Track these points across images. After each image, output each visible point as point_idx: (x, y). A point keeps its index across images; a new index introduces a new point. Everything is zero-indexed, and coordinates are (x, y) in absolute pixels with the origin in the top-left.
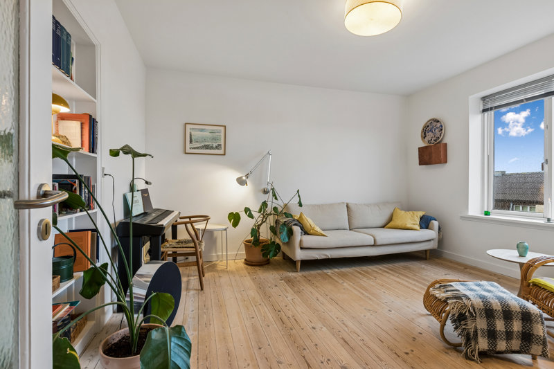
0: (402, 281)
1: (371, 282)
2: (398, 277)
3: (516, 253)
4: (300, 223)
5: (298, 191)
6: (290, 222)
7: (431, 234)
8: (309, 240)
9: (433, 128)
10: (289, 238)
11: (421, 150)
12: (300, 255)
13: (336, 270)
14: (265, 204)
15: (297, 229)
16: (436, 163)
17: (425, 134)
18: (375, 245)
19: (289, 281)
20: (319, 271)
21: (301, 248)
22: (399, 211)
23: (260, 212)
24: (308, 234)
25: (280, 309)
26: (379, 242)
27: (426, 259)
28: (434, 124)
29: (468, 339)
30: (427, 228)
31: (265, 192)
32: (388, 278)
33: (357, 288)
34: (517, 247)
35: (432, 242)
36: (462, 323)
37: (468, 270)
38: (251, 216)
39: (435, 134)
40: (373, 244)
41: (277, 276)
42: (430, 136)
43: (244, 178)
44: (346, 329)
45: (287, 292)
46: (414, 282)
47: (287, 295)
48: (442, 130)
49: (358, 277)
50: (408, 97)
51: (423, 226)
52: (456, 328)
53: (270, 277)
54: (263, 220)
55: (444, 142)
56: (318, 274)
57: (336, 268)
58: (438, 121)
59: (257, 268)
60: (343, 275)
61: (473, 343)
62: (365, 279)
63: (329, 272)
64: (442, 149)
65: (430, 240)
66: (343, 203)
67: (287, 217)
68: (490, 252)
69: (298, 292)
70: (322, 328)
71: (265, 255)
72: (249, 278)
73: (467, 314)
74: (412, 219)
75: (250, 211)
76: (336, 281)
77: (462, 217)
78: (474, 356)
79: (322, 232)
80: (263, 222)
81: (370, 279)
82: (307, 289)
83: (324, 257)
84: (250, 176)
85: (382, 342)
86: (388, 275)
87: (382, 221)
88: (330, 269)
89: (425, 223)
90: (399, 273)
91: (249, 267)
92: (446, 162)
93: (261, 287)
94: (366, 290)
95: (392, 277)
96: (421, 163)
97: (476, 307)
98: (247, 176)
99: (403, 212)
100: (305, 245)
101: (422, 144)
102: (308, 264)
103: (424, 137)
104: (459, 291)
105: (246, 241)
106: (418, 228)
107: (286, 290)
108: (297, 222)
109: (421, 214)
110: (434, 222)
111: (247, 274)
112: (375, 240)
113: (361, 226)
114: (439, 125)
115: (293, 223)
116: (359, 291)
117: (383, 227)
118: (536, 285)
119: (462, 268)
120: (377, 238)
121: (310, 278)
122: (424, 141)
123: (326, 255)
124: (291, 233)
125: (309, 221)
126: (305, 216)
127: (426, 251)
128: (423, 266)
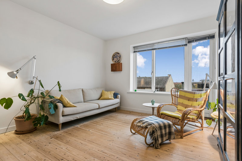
0: (113, 123)
1: (101, 126)
2: (110, 121)
3: (151, 104)
4: (61, 101)
5: (58, 82)
6: (55, 101)
7: (117, 100)
8: (67, 110)
9: (117, 56)
10: (55, 111)
11: (112, 65)
12: (62, 120)
13: (81, 124)
14: (32, 91)
15: (60, 105)
16: (118, 71)
17: (113, 58)
18: (99, 108)
19: (57, 137)
20: (72, 127)
21: (63, 116)
22: (104, 91)
23: (28, 96)
24: (66, 107)
25: (62, 158)
26: (101, 107)
27: (116, 111)
28: (117, 54)
29: (156, 141)
30: (116, 98)
31: (32, 83)
32: (107, 122)
33: (97, 131)
34: (152, 102)
35: (118, 104)
36: (153, 134)
37: (131, 113)
38: (24, 99)
39: (117, 58)
40: (98, 107)
41: (47, 136)
42: (115, 59)
43: (15, 73)
44: (106, 155)
45: (60, 145)
46: (118, 122)
47: (61, 146)
48: (120, 57)
49: (95, 126)
50: (107, 41)
51: (115, 97)
52: (151, 138)
53: (42, 138)
54: (31, 102)
55: (121, 62)
56: (73, 128)
57: (81, 123)
58: (119, 54)
59: (29, 135)
60: (86, 126)
61: (157, 141)
62: (98, 126)
63: (78, 126)
64: (121, 65)
65: (117, 103)
66: (80, 89)
67: (51, 98)
68: (144, 104)
69: (67, 143)
70: (94, 160)
71: (35, 125)
72: (24, 143)
73: (155, 130)
74: (110, 95)
75: (23, 97)
76: (85, 130)
77: (127, 93)
78: (158, 147)
79: (74, 105)
80: (31, 103)
81: (101, 125)
82: (72, 139)
83: (75, 119)
84: (20, 72)
85: (125, 155)
86: (106, 121)
87: (98, 97)
88: (78, 124)
89: (115, 96)
90: (110, 119)
91: (21, 136)
92: (122, 71)
93: (38, 147)
94: (102, 131)
95: (108, 122)
96: (112, 71)
97: (157, 126)
98: (17, 71)
99: (106, 92)
100: (65, 114)
101: (112, 63)
102: (66, 125)
103: (113, 60)
104: (148, 122)
105: (16, 118)
106: (113, 98)
107: (58, 144)
108: (59, 101)
109: (113, 92)
110: (118, 95)
111: (22, 141)
112: (99, 106)
113: (89, 100)
114: (119, 55)
115: (57, 101)
116: (100, 132)
117: (99, 99)
118: (162, 114)
119: (129, 113)
120: (100, 105)
121: (70, 132)
122: (113, 61)
123: (77, 117)
124: (56, 107)
125: (66, 100)
126: (63, 97)
127: (116, 108)
128: (117, 114)
